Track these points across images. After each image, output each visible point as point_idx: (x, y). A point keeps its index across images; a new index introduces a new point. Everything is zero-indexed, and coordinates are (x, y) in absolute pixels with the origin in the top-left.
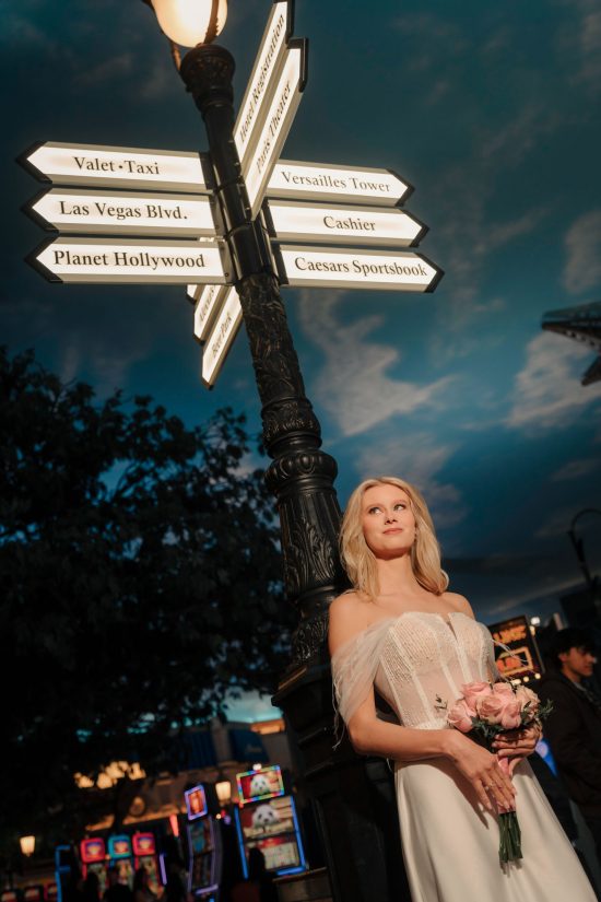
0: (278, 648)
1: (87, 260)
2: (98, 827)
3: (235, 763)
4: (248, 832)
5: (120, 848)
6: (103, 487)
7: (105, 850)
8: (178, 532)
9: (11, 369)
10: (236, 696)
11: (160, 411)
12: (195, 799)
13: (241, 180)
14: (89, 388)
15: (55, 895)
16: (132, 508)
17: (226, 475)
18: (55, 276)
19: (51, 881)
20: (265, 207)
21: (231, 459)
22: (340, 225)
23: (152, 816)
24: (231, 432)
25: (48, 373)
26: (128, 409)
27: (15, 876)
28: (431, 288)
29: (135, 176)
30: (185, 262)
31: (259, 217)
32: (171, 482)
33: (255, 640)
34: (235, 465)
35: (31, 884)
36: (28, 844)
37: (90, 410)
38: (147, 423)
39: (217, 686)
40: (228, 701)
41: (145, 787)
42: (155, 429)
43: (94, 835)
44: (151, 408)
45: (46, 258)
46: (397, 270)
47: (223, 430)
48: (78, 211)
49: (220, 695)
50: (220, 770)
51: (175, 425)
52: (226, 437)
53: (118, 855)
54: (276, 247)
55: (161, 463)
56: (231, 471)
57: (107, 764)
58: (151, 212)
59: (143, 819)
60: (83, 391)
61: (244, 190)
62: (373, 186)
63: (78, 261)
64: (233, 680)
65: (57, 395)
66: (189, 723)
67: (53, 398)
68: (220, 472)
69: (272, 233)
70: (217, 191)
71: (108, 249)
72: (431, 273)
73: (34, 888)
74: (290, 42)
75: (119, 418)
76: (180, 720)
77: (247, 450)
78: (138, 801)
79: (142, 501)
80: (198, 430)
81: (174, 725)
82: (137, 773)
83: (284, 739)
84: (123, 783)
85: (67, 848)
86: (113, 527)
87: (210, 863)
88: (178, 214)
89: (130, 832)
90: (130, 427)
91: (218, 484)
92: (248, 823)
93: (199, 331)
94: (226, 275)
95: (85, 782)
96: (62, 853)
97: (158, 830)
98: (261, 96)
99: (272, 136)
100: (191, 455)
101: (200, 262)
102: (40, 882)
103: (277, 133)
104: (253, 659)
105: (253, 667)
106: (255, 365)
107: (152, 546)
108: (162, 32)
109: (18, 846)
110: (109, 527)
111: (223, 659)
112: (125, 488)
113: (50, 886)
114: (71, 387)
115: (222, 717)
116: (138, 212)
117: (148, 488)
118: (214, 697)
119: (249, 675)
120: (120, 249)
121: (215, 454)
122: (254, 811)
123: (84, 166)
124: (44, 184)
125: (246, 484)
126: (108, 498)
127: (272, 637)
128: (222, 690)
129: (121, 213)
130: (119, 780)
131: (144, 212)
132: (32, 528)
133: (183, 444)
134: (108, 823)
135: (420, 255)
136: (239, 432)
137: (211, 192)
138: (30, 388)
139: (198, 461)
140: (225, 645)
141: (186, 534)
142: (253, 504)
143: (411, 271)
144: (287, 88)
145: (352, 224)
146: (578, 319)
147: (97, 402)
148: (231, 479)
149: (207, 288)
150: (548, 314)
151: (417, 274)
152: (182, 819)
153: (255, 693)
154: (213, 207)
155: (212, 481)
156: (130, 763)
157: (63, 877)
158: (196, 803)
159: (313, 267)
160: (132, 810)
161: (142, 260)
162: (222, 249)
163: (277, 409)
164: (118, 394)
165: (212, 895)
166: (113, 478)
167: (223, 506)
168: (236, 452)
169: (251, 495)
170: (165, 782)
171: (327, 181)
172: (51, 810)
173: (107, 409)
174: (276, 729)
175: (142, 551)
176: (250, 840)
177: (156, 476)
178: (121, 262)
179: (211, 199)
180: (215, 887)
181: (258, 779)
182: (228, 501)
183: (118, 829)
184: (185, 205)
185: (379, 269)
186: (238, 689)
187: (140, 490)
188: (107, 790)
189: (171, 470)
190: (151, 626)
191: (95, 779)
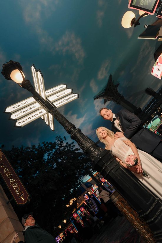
0: (85, 167)
1: (24, 121)
2: (74, 211)
3: (88, 189)
4: (97, 197)
5: (79, 212)
6: (45, 159)
7: (77, 214)
8: (60, 159)
9: (20, 150)
10: (83, 178)
11: (47, 143)
12: (86, 197)
13: (41, 97)
14: (34, 145)
15: (74, 226)
16: (51, 160)
17: (62, 146)
18: (20, 126)
19: (72, 224)
20: (47, 99)
21: (62, 144)
22: (59, 95)
23: (81, 204)
24: (59, 140)
25: (27, 147)
26: (42, 145)
27: (66, 228)
28: (78, 97)
29: (24, 105)
30: (39, 113)
31: (47, 101)
32: (55, 152)
33: (81, 168)
34: (63, 144)
35: (69, 227)
36: (65, 221)
37: (37, 149)
38: (46, 145)
39: (79, 178)
40: (82, 179)
41: (77, 201)
42: (48, 146)
43: (74, 213)
44: (46, 143)
45: (17, 124)
46: (72, 97)
47: (58, 140)
48: (18, 115)
49: (80, 179)
50: (87, 191)
51: (51, 143)
52: (59, 141)
53: (79, 213)
54: (52, 103)
55: (52, 150)
56: (63, 145)
57: (70, 201)
58: (30, 109)
59: (80, 206)
60: (34, 147)
61: (42, 98)
62: (61, 88)
63: (22, 122)
64: (81, 176)
65: (30, 149)
66: (78, 187)
67: (30, 150)
68: (61, 146)
69: (50, 102)
70: (38, 100)
71: (26, 118)
72: (77, 95)
73: (70, 227)
74: (37, 71)
75: (42, 147)
76: (77, 187)
77: (63, 141)
78: (77, 204)
79: (52, 158)
80: (54, 142)
81: (76, 188)
82: (75, 199)
83: (93, 180)
84: (74, 202)
85: (71, 218)
86: (50, 164)
87: (94, 205)
88: (34, 107)
89: (79, 209)
90: (44, 148)
91: (62, 148)
92: (96, 195)
93: (47, 124)
94: (47, 112)
95: (68, 206)
96: (71, 219)
97: (83, 206)
98: (37, 82)
99: (42, 87)
100: (56, 147)
101: (42, 112)
102: (70, 226)
103: (42, 86)
104: (82, 171)
105: (83, 172)
106: (59, 122)
107: (58, 163)
108: (16, 83)
109: (64, 222)
110: (49, 165)
111: (78, 174)
112: (49, 157)
113: (72, 225)
114: (32, 147)
115: (83, 182)
116: (28, 110)
117: (52, 155)
118: (80, 180)
119: (82, 174)
120: (28, 117)
121: (59, 144)
122: (96, 193)
123: (15, 108)
124: (10, 114)
125: (66, 146)
126: (47, 160)
127: (83, 166)
128: (80, 178)
129: (25, 111)
130: (73, 202)
131: (29, 109)
132: (38, 172)
133: (53, 146)
134: (75, 210)
135: (74, 93)
136: (60, 139)
137: (37, 101)
138: (25, 151)
139: (57, 147)
140: (77, 171)
141: (62, 158)
142: (69, 148)
143: (74, 96)
144: (40, 78)
145: (61, 94)
146: (98, 96)
147: (37, 147)
148: (63, 146)
149: (45, 115)
150: (94, 97)
151: (75, 96)
152: (86, 201)
153: (85, 176)
154: (39, 103)
155: (61, 148)
156: (73, 198)
157: (73, 222)
158: (87, 197)
159: (59, 103)
160: (77, 206)
161: (33, 116)
162: (44, 108)
163: (66, 126)
164: (39, 144)
165: (97, 210)
166: (46, 157)
167: (65, 151)
168: (62, 142)
169: (68, 147)
170: (80, 198)
171: (54, 90)
172: (65, 214)
173: (39, 147)
174: (91, 179)
175: (56, 165)
176: (98, 197)
177: (52, 153)
178: (29, 119)
179: (38, 102)
180: (97, 208)
181: (94, 188)
182: (65, 150)
183: (77, 210)
184: (35, 105)
185: (69, 98)
186: (83, 177)
187: (51, 156)
188: (72, 205)
189: (54, 150)
190: (64, 176)
191: (69, 204)
